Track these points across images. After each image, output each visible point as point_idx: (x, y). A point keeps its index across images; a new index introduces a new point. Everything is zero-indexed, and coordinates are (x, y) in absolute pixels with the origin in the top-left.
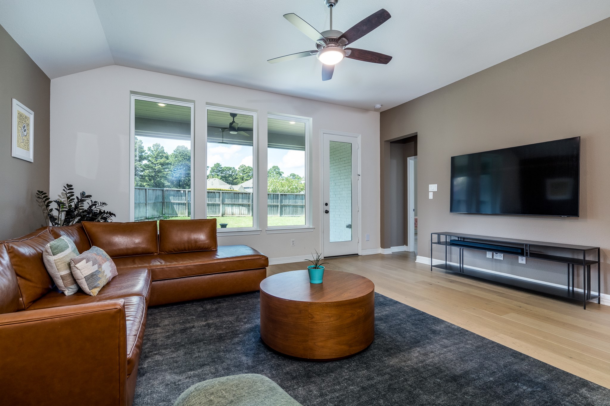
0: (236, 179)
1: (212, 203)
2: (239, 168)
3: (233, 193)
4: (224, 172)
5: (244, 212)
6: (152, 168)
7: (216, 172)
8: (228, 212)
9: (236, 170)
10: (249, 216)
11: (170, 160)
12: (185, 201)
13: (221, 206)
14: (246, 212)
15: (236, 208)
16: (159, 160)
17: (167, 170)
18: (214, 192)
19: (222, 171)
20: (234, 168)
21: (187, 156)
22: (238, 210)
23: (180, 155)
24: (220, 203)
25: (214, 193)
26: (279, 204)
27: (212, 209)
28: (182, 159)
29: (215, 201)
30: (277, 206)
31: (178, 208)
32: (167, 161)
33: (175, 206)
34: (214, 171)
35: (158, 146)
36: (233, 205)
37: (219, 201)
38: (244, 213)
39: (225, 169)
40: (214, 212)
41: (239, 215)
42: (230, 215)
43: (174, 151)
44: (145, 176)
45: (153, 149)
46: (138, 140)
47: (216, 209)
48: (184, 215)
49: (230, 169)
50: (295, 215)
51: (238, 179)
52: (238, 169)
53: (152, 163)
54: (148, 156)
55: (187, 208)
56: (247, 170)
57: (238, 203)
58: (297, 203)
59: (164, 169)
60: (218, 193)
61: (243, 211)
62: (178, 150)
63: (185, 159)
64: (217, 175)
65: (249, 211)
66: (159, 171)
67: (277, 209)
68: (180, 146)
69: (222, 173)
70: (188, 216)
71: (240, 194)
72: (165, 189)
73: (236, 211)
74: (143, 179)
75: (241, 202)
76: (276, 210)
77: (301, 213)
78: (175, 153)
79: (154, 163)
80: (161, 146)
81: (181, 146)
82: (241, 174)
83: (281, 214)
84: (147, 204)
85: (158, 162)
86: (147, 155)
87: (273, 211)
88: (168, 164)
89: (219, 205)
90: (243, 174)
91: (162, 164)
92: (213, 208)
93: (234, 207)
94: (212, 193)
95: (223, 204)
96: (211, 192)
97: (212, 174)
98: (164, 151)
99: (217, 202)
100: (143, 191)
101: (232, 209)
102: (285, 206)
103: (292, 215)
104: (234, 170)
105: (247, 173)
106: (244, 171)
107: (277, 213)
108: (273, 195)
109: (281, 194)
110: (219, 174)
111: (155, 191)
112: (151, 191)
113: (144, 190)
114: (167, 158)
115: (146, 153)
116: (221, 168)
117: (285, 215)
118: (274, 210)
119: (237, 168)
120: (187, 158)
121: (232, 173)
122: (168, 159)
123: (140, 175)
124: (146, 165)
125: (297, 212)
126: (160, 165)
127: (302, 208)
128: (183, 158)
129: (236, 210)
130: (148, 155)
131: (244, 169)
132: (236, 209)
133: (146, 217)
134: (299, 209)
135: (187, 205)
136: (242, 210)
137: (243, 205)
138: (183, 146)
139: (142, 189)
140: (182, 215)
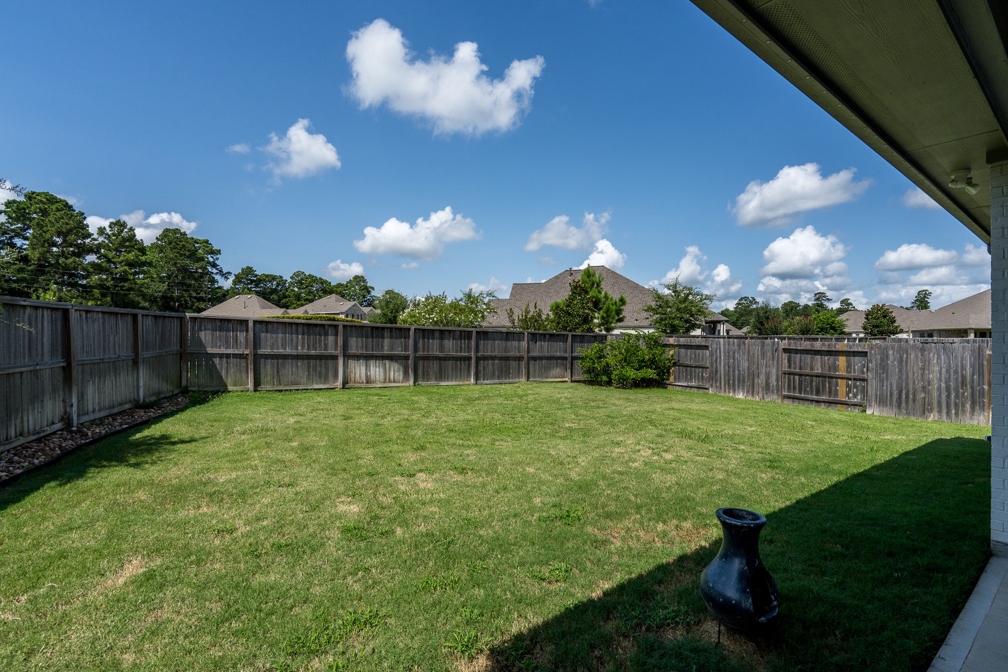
0: (285, 297)
1: (318, 352)
2: (292, 278)
3: (369, 329)
4: (262, 285)
5: (396, 376)
6: (107, 270)
7: (245, 284)
8: (358, 376)
9: (286, 281)
10: (407, 384)
11: (149, 257)
12: (246, 348)
13: (341, 361)
14: (400, 376)
15: (376, 367)
16: (125, 256)
17: (141, 276)
18: (323, 325)
19: (258, 281)
20: (281, 277)
21: (185, 250)
22: (382, 370)
23: (171, 248)
24: (339, 352)
25: (322, 328)
26: (473, 354)
27: (318, 369)
28: (176, 256)
29: (325, 349)
30: (469, 359)
31: (227, 368)
32: (143, 258)
33: (217, 361)
34: (240, 282)
35: (121, 225)
36: (367, 358)
37: (336, 349)
38: (396, 378)
39: (264, 277)
40: (323, 376)
41: (384, 382)
42: (363, 383)
43: (157, 238)
44: (91, 287)
45: (110, 233)
46: (75, 211)
47: (327, 369)
48: (242, 388)
49: (274, 278)
50: (506, 379)
51: (290, 297)
52: (289, 280)
53: (109, 261)
54: (100, 246)
55: (251, 367)
56: (306, 281)
57: (380, 353)
58: (509, 352)
59: (136, 273)
60: (333, 328)
61: (392, 373)
62: (165, 236)
63: (181, 255)
64: (248, 289)
65: (406, 373)
66: (124, 279)
67: (469, 366)
68: (169, 230)
69: (257, 286)
70: (255, 391)
71: (386, 330)
72: (186, 314)
73: (377, 373)
74: (87, 292)
75: (388, 351)
76: (467, 368)
77: (517, 374)
78: (159, 242)
79: (113, 260)
80: (128, 227)
81: (172, 230)
82: (296, 289)
83: (477, 378)
84: (140, 360)
85: (122, 258)
86: (96, 242)
87: (459, 372)
88: (144, 264)
89: (335, 358)
90: (299, 289)
91: (131, 265)
92: (321, 366)
93: (372, 363)
94: (318, 329)
95: (344, 356)
96: (316, 325)
97: (237, 286)
98: (135, 236)
99: (331, 351)
100: (127, 321)
101: (366, 369)
102: (485, 358)
103: (499, 379)
104: (281, 281)
105: (307, 287)
106: (302, 284)
107: (469, 376)
108: (458, 333)
109: (477, 332)
110: (251, 287)
111: (161, 320)
112: (149, 321)
113: (130, 319)
114: (143, 250)
115: (94, 240)
116: (256, 276)
117: (484, 380)
118: (461, 369)
119: (287, 277)
120: (185, 255)
121: (277, 286)
122: (144, 254)
123: (82, 286)
124: (93, 264)
125: (509, 374)
126: (126, 265)
127: (519, 361)
128: (178, 253)
129: (376, 371)
130: (99, 243)
131: (302, 279)
132: (377, 369)
133: (137, 401)
134: (513, 363)
135: (250, 360)
136: (390, 370)
137: (391, 358)
138: (177, 229)
139: (122, 314)
140: (238, 388)
